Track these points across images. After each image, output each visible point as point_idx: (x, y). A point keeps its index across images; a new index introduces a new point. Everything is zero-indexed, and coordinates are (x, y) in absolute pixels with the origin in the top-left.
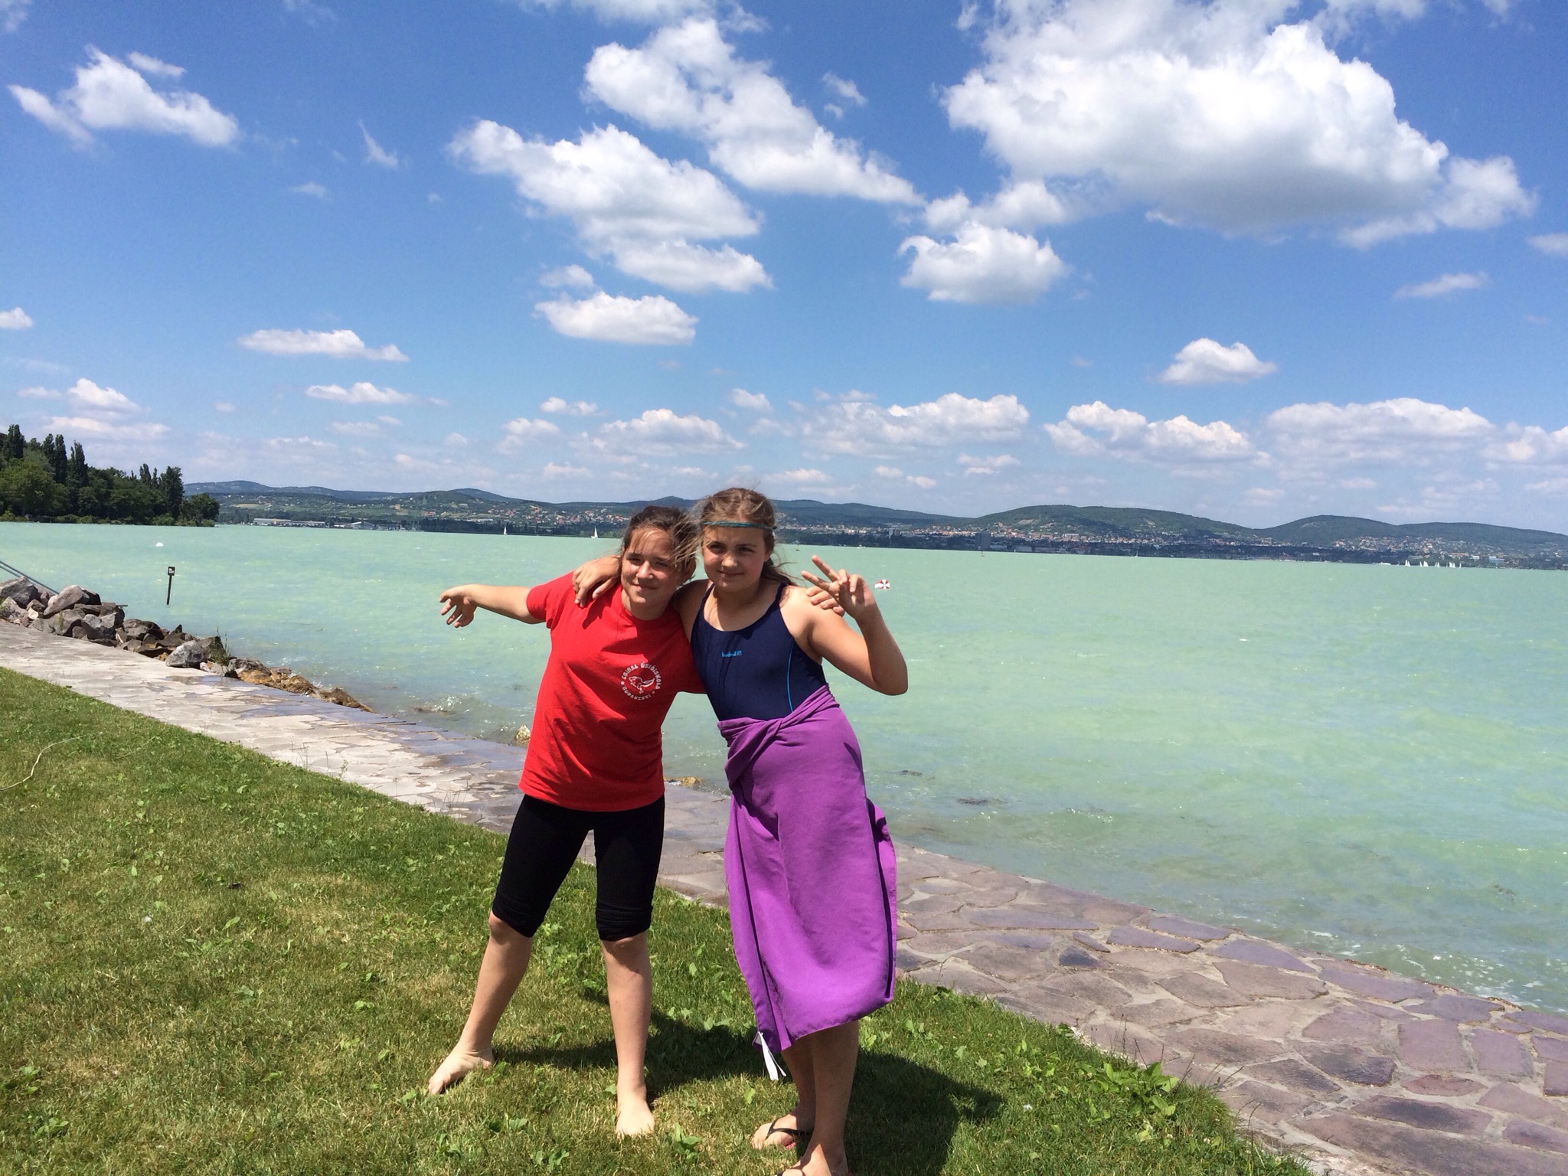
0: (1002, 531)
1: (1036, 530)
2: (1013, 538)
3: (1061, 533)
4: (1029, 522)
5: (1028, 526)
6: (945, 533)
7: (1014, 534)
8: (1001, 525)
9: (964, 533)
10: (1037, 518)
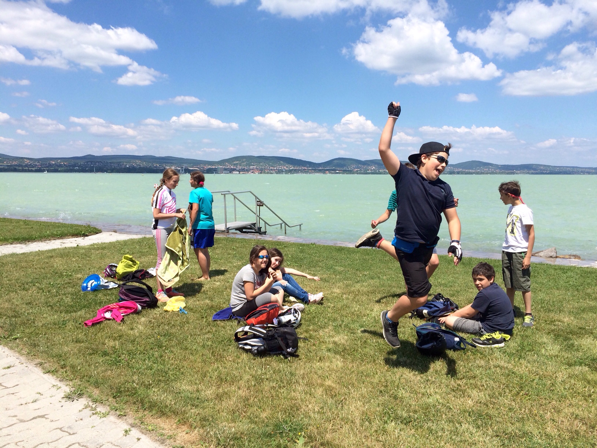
0: (228, 166)
1: (240, 165)
2: (232, 168)
3: (250, 166)
4: (237, 162)
5: (237, 164)
6: (206, 167)
7: (232, 167)
8: (227, 164)
9: (213, 167)
10: (240, 161)
